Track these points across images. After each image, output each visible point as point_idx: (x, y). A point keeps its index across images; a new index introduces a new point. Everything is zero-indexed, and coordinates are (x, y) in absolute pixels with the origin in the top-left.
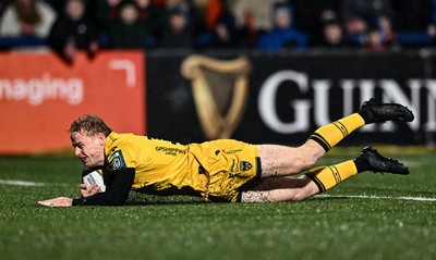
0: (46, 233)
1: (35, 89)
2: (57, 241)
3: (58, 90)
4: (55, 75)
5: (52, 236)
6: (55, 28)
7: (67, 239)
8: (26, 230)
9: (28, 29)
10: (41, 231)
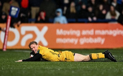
0: (117, 68)
1: (114, 32)
2: (119, 70)
3: (120, 33)
4: (120, 29)
5: (118, 69)
6: (120, 17)
7: (122, 70)
8: (112, 67)
9: (113, 17)
10: (115, 68)
